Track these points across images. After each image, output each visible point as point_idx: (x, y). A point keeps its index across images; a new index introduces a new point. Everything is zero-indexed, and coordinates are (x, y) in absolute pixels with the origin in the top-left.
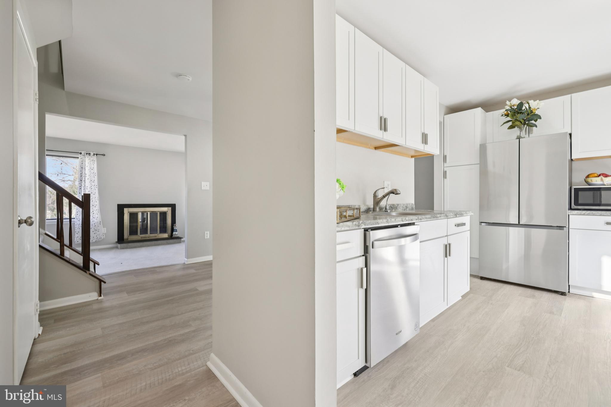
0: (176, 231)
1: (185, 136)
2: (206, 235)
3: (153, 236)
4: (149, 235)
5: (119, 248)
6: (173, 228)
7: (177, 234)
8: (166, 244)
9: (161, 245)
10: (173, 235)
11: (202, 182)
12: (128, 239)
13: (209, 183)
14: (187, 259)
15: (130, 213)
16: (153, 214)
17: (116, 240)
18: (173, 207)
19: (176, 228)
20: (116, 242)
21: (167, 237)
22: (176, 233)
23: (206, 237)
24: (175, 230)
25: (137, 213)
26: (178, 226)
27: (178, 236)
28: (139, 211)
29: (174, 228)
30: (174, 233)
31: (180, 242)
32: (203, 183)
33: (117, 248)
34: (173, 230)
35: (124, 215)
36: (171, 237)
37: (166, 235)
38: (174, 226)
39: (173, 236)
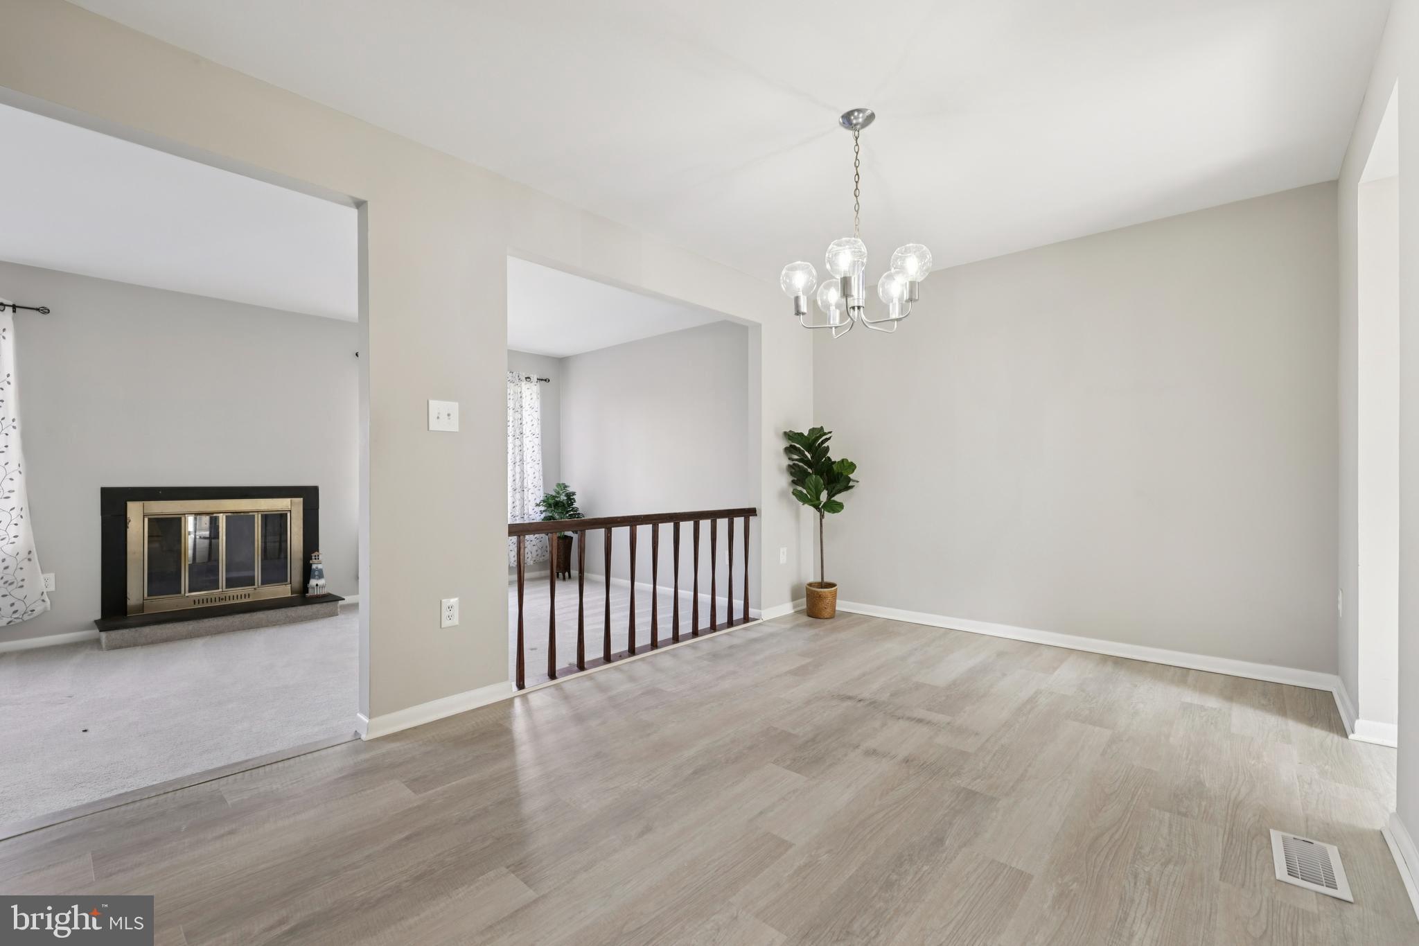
0: (321, 576)
1: (360, 205)
2: (445, 613)
3: (239, 594)
4: (224, 593)
5: (104, 646)
6: (311, 565)
7: (323, 587)
8: (284, 623)
9: (267, 626)
10: (310, 590)
11: (430, 402)
12: (141, 608)
13: (456, 405)
14: (370, 718)
15: (149, 520)
16: (239, 522)
17: (98, 616)
18: (310, 496)
19: (320, 566)
20: (96, 622)
21: (290, 595)
22: (321, 582)
23: (446, 623)
24: (316, 573)
25: (181, 518)
26: (325, 559)
27: (324, 591)
28: (184, 510)
29: (314, 566)
30: (313, 582)
31: (333, 614)
32: (433, 404)
33: (96, 643)
34: (308, 572)
35: (126, 527)
36: (303, 597)
37: (283, 591)
38: (311, 559)
39: (311, 593)
